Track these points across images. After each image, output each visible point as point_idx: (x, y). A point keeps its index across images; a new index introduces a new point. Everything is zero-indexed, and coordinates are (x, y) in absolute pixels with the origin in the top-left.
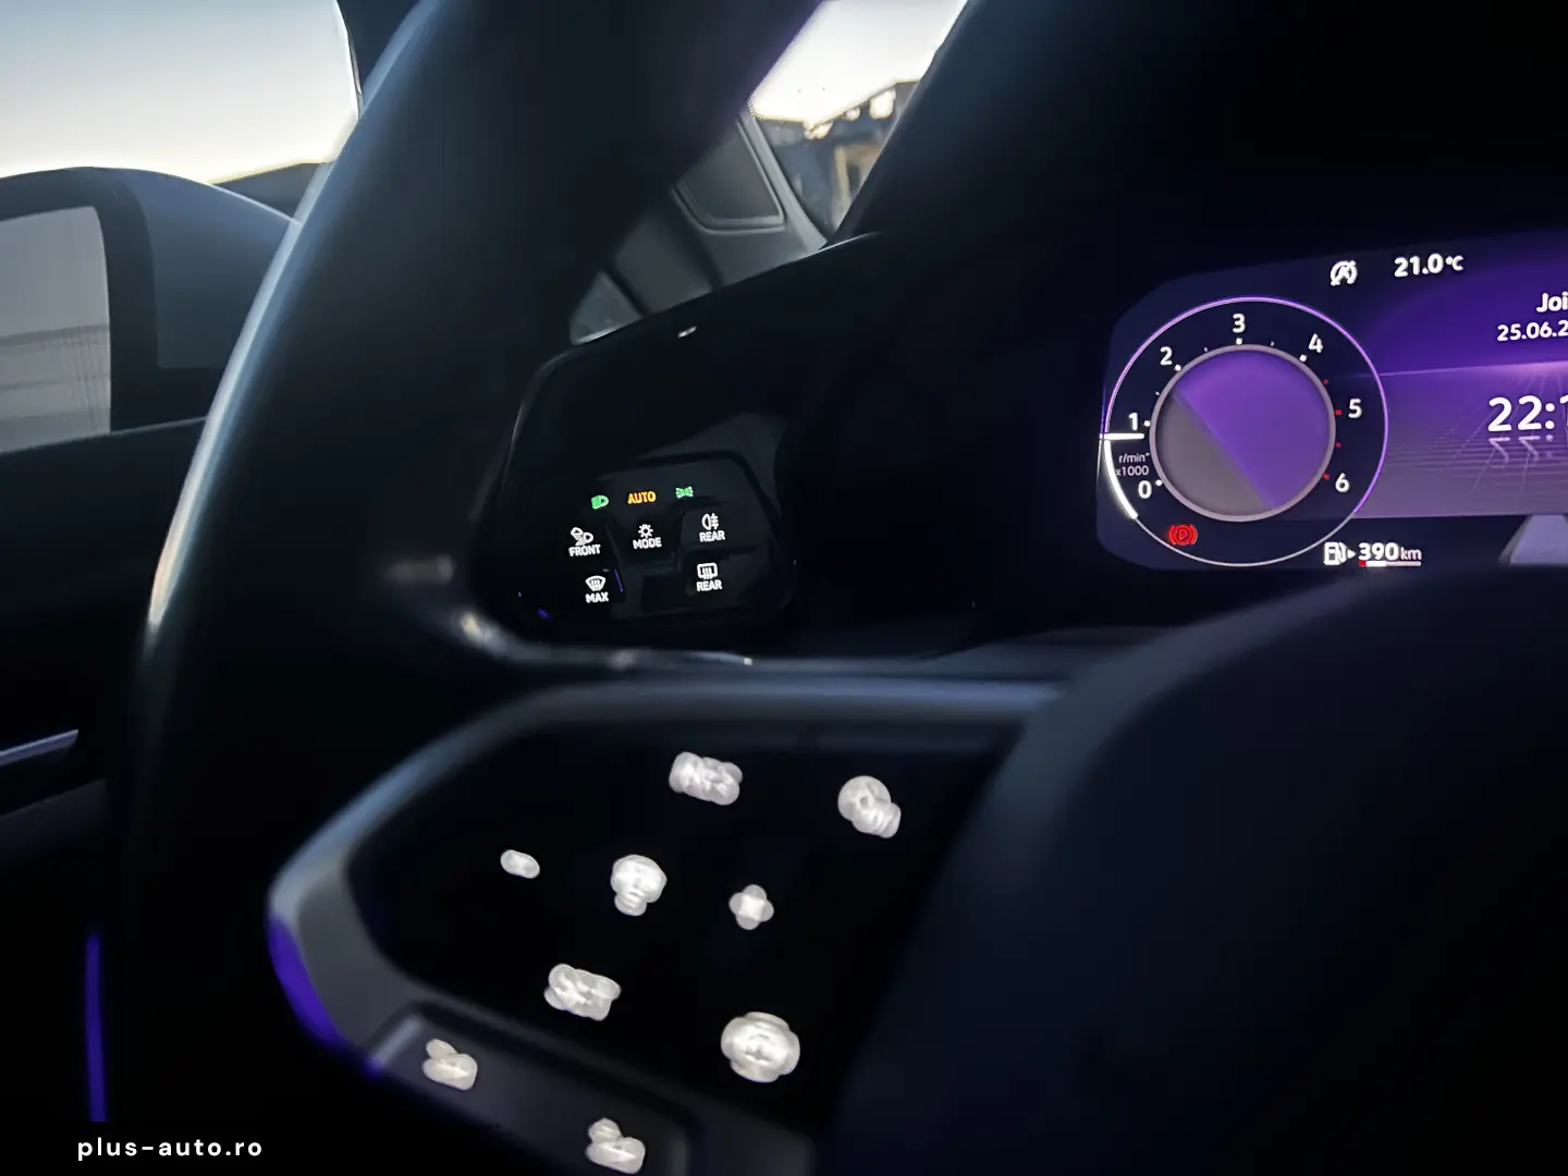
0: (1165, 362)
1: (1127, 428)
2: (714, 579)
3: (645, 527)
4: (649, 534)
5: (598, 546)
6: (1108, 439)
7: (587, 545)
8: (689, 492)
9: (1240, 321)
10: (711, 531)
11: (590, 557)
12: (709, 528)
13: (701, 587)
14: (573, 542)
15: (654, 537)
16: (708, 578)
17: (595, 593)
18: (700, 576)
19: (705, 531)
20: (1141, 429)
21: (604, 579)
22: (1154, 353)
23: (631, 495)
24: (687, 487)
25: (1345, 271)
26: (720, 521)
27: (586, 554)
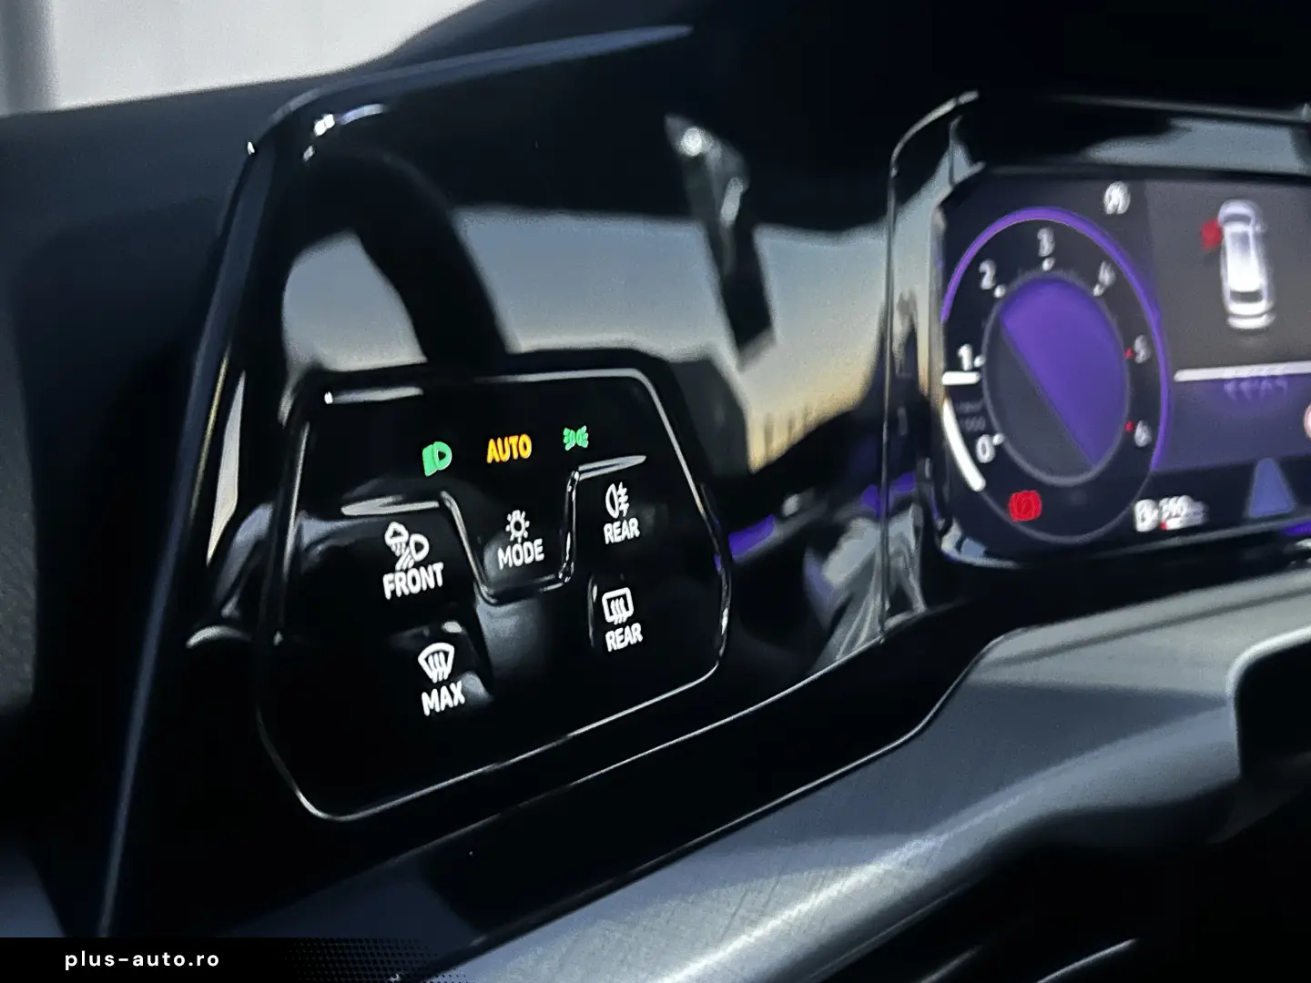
0: (986, 284)
3: (517, 516)
4: (523, 533)
5: (438, 567)
7: (417, 565)
11: (426, 594)
12: (615, 514)
14: (391, 561)
15: (531, 539)
17: (439, 685)
18: (609, 619)
19: (612, 521)
21: (450, 649)
23: (492, 443)
24: (580, 427)
27: (415, 590)
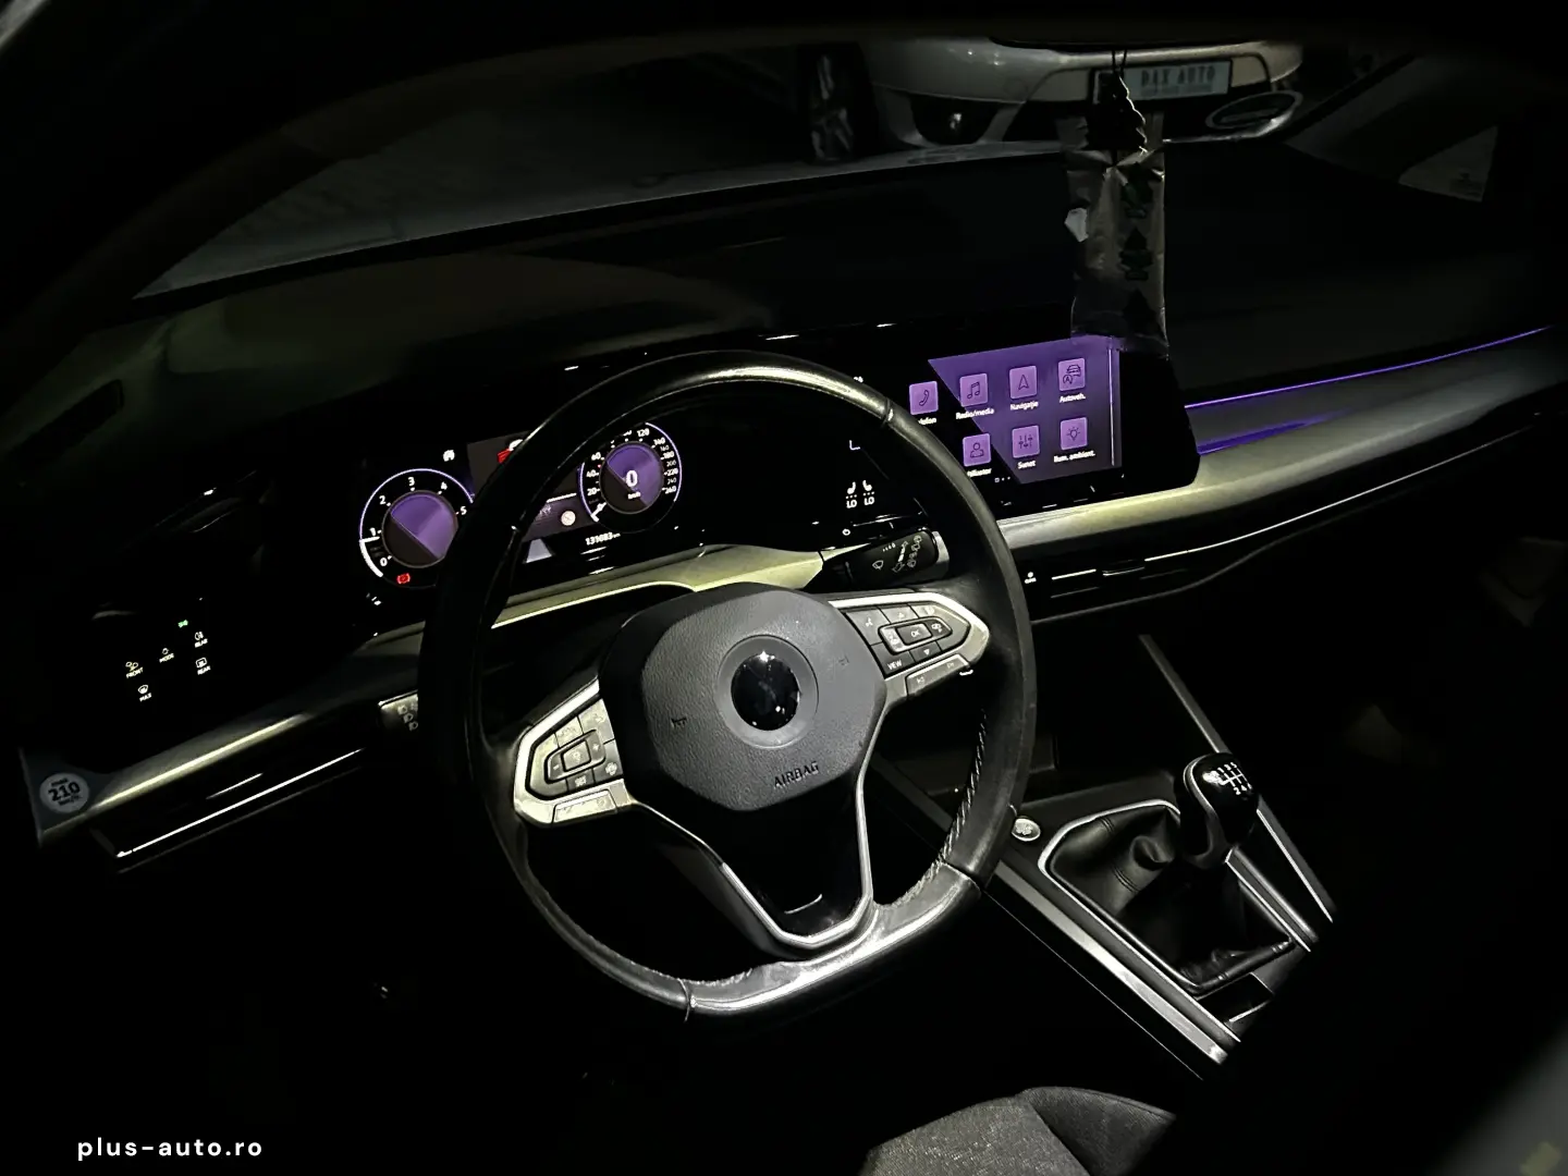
0: (382, 503)
1: (371, 536)
2: (205, 666)
3: (164, 649)
4: (167, 652)
5: (142, 668)
6: (363, 542)
7: (135, 669)
8: (185, 623)
9: (412, 481)
10: (201, 641)
11: (138, 675)
12: (199, 639)
13: (200, 672)
14: (128, 670)
15: (170, 653)
16: (203, 667)
17: (144, 695)
18: (199, 666)
19: (197, 641)
20: (377, 535)
21: (147, 686)
22: (377, 499)
24: (184, 620)
25: (449, 455)
26: (204, 634)
27: (136, 675)
